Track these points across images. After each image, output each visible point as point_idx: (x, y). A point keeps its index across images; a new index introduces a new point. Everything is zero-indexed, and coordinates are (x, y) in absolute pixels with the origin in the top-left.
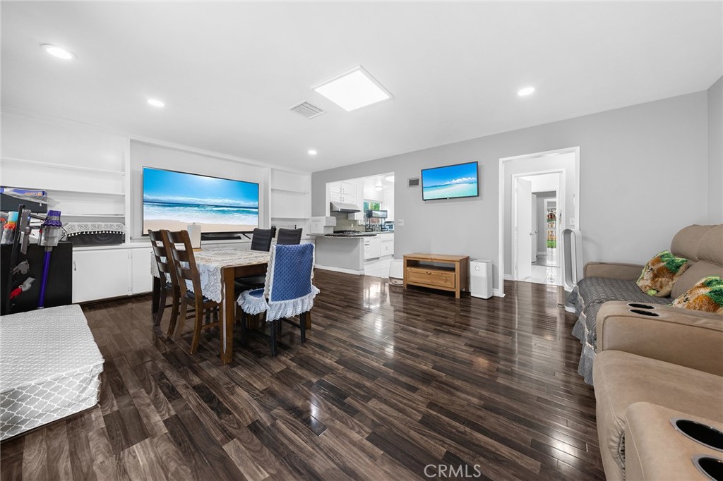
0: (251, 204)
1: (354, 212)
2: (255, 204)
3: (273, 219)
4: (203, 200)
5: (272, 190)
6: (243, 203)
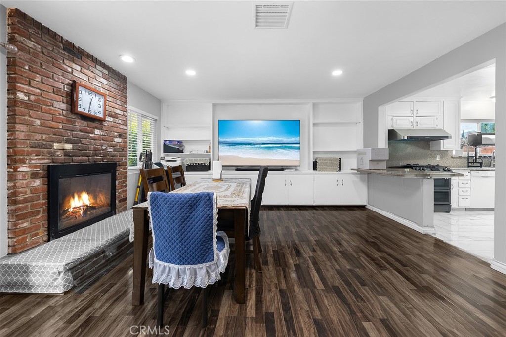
0: (293, 140)
1: (438, 139)
2: (297, 139)
3: (314, 153)
4: (253, 139)
5: (314, 124)
6: (285, 139)
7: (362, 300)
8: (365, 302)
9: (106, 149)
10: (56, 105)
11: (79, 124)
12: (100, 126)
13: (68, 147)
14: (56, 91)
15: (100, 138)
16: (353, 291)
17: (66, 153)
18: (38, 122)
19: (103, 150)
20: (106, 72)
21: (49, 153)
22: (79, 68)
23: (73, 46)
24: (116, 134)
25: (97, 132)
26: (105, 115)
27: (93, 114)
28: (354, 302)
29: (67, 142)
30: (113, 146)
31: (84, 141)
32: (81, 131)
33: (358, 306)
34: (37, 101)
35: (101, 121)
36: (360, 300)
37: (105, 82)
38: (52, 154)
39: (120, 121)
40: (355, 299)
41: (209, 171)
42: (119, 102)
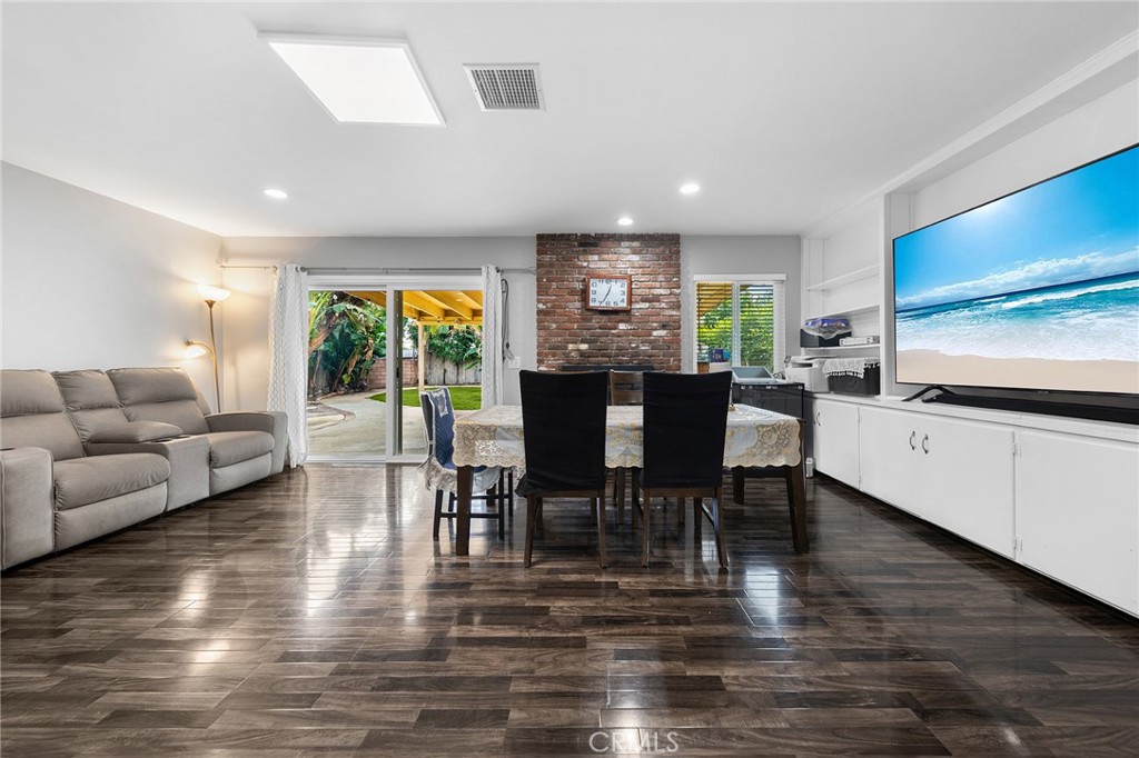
7: (384, 688)
8: (373, 689)
9: (638, 346)
10: (571, 305)
11: (596, 321)
12: (627, 318)
13: (584, 347)
14: (572, 292)
15: (626, 333)
16: (418, 683)
17: (582, 354)
18: (554, 326)
19: (632, 348)
20: (636, 244)
21: (563, 354)
22: (596, 257)
23: (589, 235)
24: (655, 324)
25: (622, 326)
26: (630, 302)
27: (612, 305)
28: (384, 671)
29: (583, 342)
30: (650, 342)
31: (603, 339)
32: (600, 328)
33: (372, 673)
34: (552, 307)
35: (627, 312)
36: (383, 682)
37: (635, 258)
38: (567, 355)
39: (663, 305)
40: (393, 676)
41: (877, 397)
42: (661, 278)
